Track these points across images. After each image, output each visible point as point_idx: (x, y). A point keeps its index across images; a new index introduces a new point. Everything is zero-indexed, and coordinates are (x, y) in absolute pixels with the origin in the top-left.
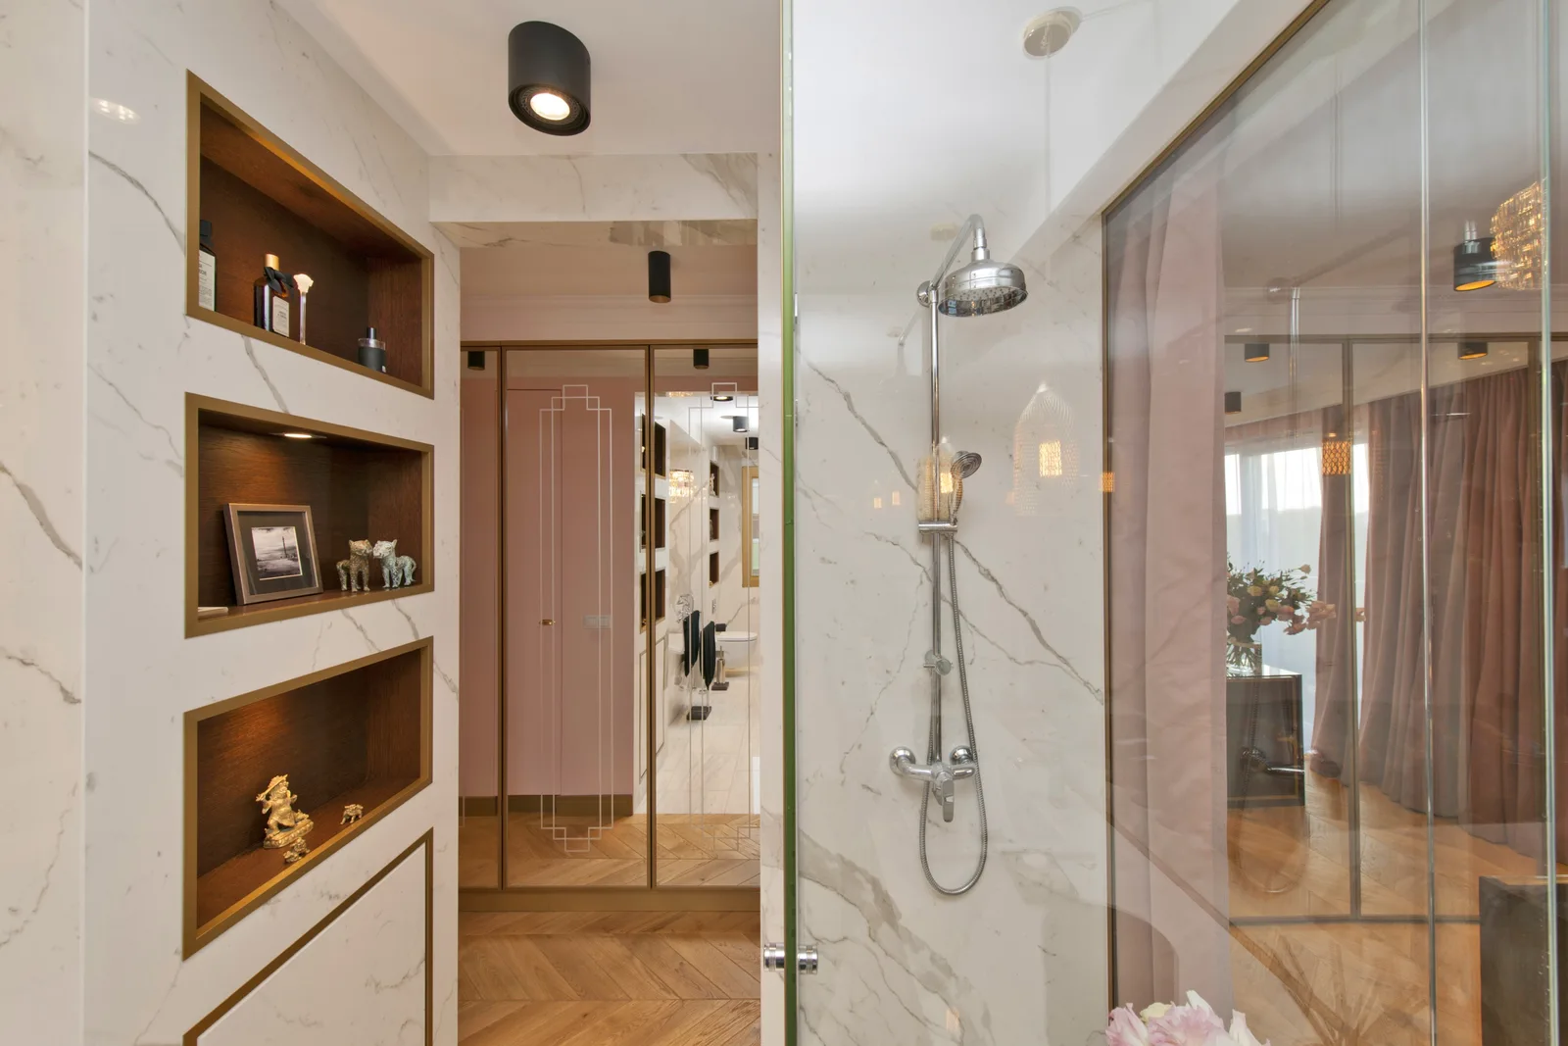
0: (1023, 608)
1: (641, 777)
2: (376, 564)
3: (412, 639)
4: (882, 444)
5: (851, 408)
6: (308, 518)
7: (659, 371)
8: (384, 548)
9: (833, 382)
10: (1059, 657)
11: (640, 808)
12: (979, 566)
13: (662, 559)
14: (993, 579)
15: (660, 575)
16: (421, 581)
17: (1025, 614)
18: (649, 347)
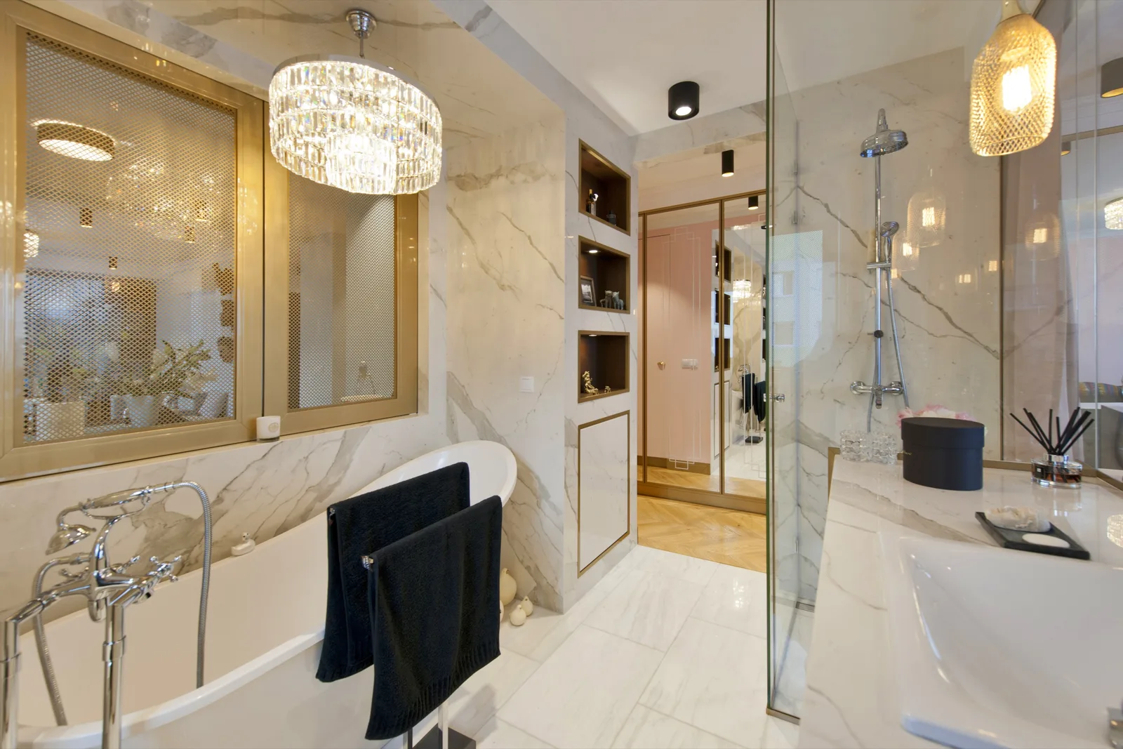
0: (940, 306)
1: (715, 457)
2: (613, 299)
3: (624, 331)
4: (847, 227)
5: (829, 211)
6: (593, 282)
7: (727, 214)
8: (616, 294)
9: (818, 199)
10: (965, 332)
11: (715, 472)
12: (909, 285)
13: (729, 332)
14: (919, 292)
15: (727, 341)
16: (625, 308)
17: (940, 309)
18: (721, 201)
